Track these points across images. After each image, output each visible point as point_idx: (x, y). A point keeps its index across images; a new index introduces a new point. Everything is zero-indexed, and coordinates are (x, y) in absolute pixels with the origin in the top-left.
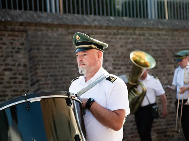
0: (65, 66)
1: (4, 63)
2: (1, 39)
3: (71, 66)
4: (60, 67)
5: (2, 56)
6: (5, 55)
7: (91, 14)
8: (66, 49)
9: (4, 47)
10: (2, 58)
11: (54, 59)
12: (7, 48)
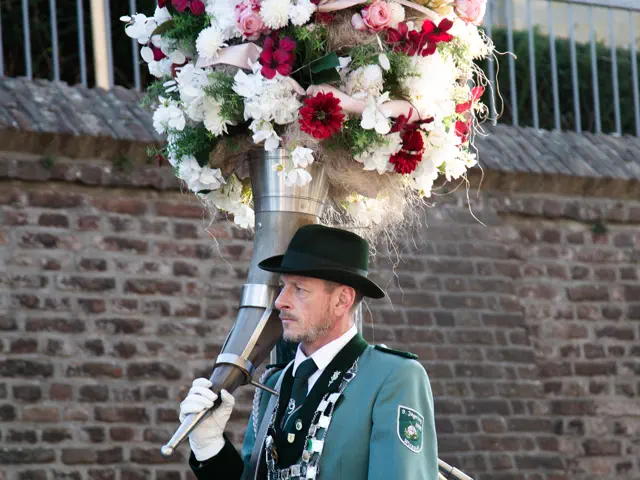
0: (486, 362)
1: (201, 344)
2: (190, 231)
3: (516, 366)
4: (460, 370)
5: (194, 311)
6: (204, 304)
7: (608, 128)
8: (489, 286)
9: (204, 267)
10: (194, 321)
11: (433, 328)
12: (214, 273)
